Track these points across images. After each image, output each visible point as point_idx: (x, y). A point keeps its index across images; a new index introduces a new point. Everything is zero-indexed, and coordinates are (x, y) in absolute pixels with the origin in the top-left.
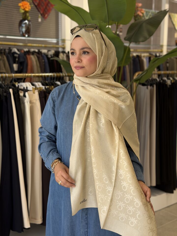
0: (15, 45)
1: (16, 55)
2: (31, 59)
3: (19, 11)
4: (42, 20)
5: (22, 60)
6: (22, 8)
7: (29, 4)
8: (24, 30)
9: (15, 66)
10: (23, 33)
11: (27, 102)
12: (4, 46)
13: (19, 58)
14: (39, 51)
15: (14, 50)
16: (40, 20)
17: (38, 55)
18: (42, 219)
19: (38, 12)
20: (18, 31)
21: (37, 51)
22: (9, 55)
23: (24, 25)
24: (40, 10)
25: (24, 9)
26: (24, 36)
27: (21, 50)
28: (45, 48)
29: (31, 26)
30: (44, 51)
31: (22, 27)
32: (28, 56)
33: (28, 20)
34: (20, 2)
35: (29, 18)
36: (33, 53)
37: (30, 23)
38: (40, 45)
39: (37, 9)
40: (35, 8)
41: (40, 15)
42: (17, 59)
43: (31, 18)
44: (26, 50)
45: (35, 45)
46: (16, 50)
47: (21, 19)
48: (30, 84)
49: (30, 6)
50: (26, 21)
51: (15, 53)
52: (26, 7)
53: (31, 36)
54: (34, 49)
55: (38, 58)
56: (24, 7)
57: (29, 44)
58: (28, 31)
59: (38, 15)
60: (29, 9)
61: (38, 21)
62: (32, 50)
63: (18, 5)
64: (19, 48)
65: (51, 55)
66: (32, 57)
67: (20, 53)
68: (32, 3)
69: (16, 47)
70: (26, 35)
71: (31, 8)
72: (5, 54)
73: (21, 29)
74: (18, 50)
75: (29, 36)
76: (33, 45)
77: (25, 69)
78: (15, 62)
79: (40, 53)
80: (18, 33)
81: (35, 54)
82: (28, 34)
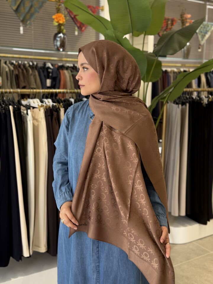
0: (49, 60)
1: (50, 70)
2: (64, 74)
3: (53, 24)
4: (78, 33)
5: (55, 75)
6: (56, 20)
7: (63, 16)
8: (59, 44)
9: (49, 82)
11: (30, 121)
12: (38, 60)
13: (52, 73)
14: (74, 65)
15: (48, 65)
16: (76, 33)
17: (72, 70)
18: (46, 247)
19: (75, 25)
20: (53, 44)
21: (72, 65)
22: (41, 70)
23: (58, 39)
24: (76, 22)
25: (58, 22)
26: (58, 50)
27: (55, 65)
29: (66, 39)
31: (57, 41)
32: (61, 71)
33: (63, 34)
34: (54, 15)
35: (64, 31)
36: (67, 68)
37: (65, 37)
38: (76, 60)
39: (74, 21)
40: (72, 20)
41: (76, 28)
42: (51, 75)
43: (66, 32)
44: (60, 64)
45: (71, 59)
46: (49, 65)
47: (56, 32)
48: (38, 100)
49: (64, 18)
50: (61, 35)
51: (49, 68)
52: (60, 20)
53: (66, 50)
54: (69, 63)
55: (72, 72)
56: (58, 20)
57: (64, 59)
58: (63, 45)
59: (75, 28)
60: (63, 22)
61: (74, 35)
62: (68, 65)
63: (52, 17)
64: (54, 63)
66: (66, 72)
67: (53, 69)
68: (68, 15)
69: (50, 61)
71: (66, 21)
72: (36, 69)
73: (55, 43)
74: (52, 65)
76: (68, 59)
77: (57, 85)
78: (48, 78)
79: (74, 68)
80: (53, 47)
81: (69, 69)
82: (62, 48)
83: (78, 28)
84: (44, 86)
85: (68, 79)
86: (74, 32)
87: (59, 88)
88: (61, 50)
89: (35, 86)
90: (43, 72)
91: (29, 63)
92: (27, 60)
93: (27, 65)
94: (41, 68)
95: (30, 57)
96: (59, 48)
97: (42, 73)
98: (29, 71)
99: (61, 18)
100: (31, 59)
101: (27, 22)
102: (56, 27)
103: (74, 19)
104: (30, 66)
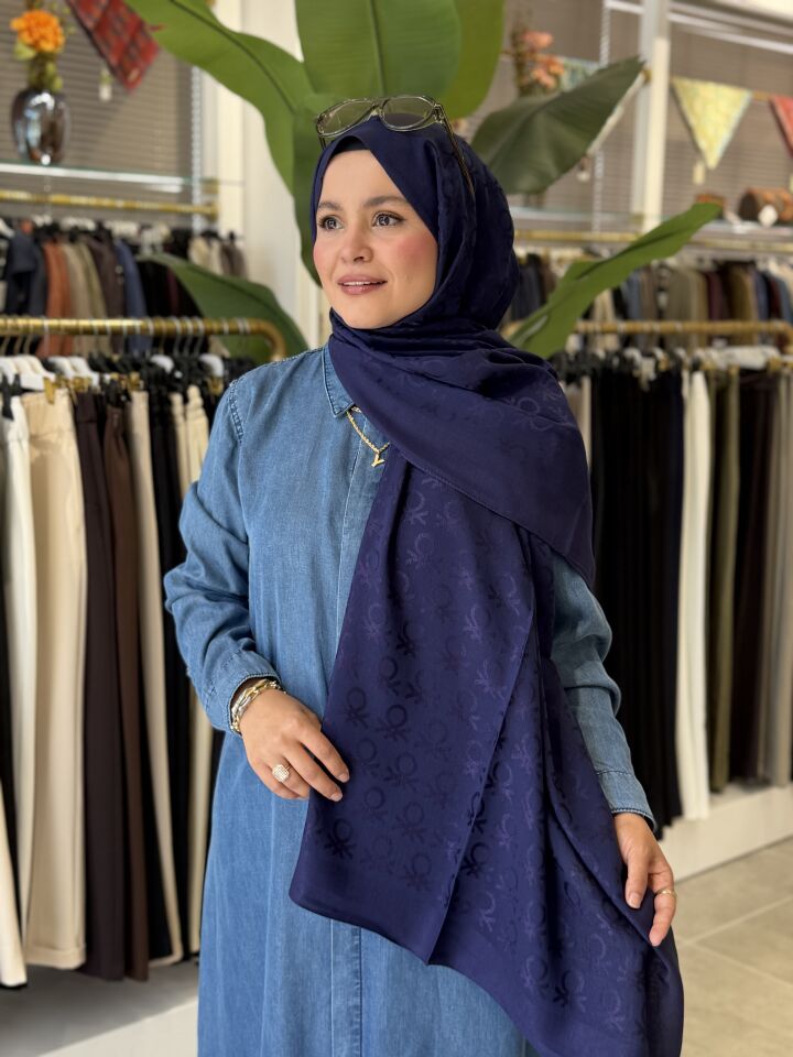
2: (63, 259)
3: (11, 51)
4: (114, 93)
5: (22, 264)
6: (26, 38)
7: (55, 21)
8: (34, 133)
10: (29, 149)
11: (19, 441)
13: (10, 253)
14: (100, 226)
16: (105, 93)
17: (95, 244)
19: (101, 62)
20: (8, 137)
21: (90, 225)
23: (33, 115)
24: (104, 48)
25: (34, 45)
26: (32, 159)
27: (20, 221)
28: (128, 214)
29: (67, 116)
30: (124, 228)
31: (27, 121)
32: (49, 248)
33: (53, 94)
34: (18, 15)
35: (58, 84)
36: (74, 235)
37: (62, 105)
38: (106, 202)
39: (94, 44)
40: (85, 40)
41: (105, 73)
42: (2, 262)
43: (65, 86)
44: (42, 220)
45: (83, 200)
47: (23, 86)
48: (35, 361)
49: (60, 30)
50: (46, 98)
52: (43, 37)
53: (66, 161)
54: (77, 216)
55: (97, 257)
56: (36, 36)
57: (57, 198)
58: (52, 141)
59: (98, 73)
60: (56, 44)
61: (97, 98)
62: (70, 222)
63: (8, 24)
64: (13, 212)
65: (153, 247)
66: (68, 250)
67: (15, 237)
68: (72, 20)
70: (41, 155)
71: (67, 42)
73: (20, 130)
74: (9, 223)
75: (54, 162)
76: (74, 200)
77: (35, 304)
79: (103, 235)
80: (10, 146)
81: (82, 238)
82: (50, 151)
83: (113, 70)
85: (80, 279)
86: (97, 91)
88: (46, 159)
96: (37, 153)
99: (48, 31)
102: (24, 68)
103: (97, 37)
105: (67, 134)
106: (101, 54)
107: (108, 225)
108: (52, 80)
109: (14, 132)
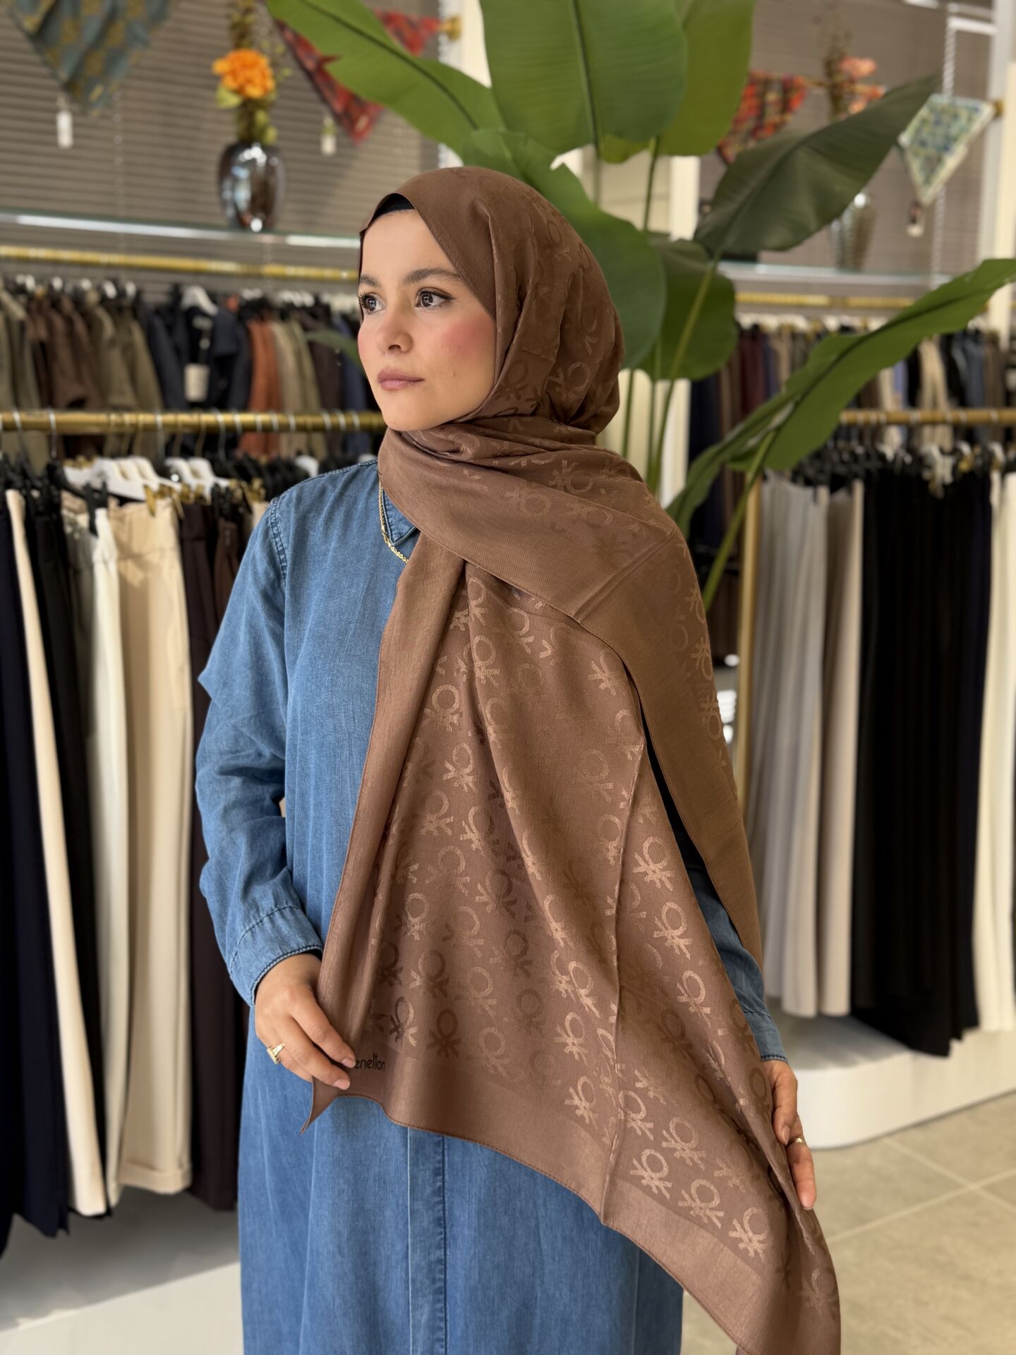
0: (197, 273)
1: (200, 323)
2: (270, 341)
3: (214, 100)
4: (338, 145)
5: (224, 347)
6: (229, 82)
7: (264, 62)
8: (243, 195)
9: (195, 380)
10: (238, 212)
11: (106, 563)
12: (143, 275)
13: (213, 335)
14: (317, 300)
15: (194, 296)
16: (329, 145)
17: (309, 321)
19: (323, 108)
20: (215, 199)
21: (308, 300)
22: (158, 323)
23: (243, 173)
24: (328, 94)
25: (239, 91)
26: (240, 223)
27: (227, 296)
29: (281, 173)
30: (343, 302)
31: (236, 180)
32: (255, 328)
33: (266, 149)
34: (220, 54)
35: (271, 135)
36: (286, 313)
37: (275, 161)
38: (328, 273)
39: (317, 89)
40: (305, 84)
41: (329, 121)
42: (205, 344)
43: (279, 138)
44: (250, 294)
45: (302, 271)
46: (197, 296)
47: (231, 139)
49: (269, 72)
50: (256, 153)
51: (196, 311)
52: (249, 81)
53: (280, 226)
54: (294, 290)
56: (241, 79)
57: (272, 269)
58: (263, 202)
59: (320, 122)
60: (266, 90)
61: (319, 152)
62: (287, 296)
63: (209, 67)
64: (220, 286)
66: (278, 330)
67: (219, 314)
68: (289, 59)
69: (202, 279)
70: (251, 220)
71: (279, 86)
72: (135, 316)
73: (227, 191)
74: (213, 297)
75: (266, 228)
76: (291, 271)
77: (237, 394)
78: (194, 359)
79: (320, 312)
80: (217, 209)
81: (296, 315)
82: (262, 215)
83: (338, 118)
84: (172, 397)
85: (289, 362)
86: (318, 143)
87: (244, 408)
88: (256, 225)
89: (129, 399)
90: (170, 329)
91: (99, 289)
92: (91, 271)
93: (93, 298)
94: (158, 311)
95: (105, 258)
96: (247, 218)
97: (162, 335)
98: (100, 323)
99: (255, 74)
100: (109, 266)
101: (90, 88)
102: (230, 118)
103: (319, 80)
104: (104, 300)
105: (281, 193)
106: (324, 100)
107: (326, 298)
108: (263, 131)
109: (220, 191)
